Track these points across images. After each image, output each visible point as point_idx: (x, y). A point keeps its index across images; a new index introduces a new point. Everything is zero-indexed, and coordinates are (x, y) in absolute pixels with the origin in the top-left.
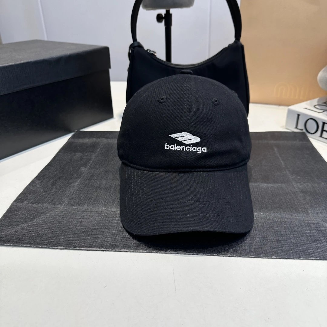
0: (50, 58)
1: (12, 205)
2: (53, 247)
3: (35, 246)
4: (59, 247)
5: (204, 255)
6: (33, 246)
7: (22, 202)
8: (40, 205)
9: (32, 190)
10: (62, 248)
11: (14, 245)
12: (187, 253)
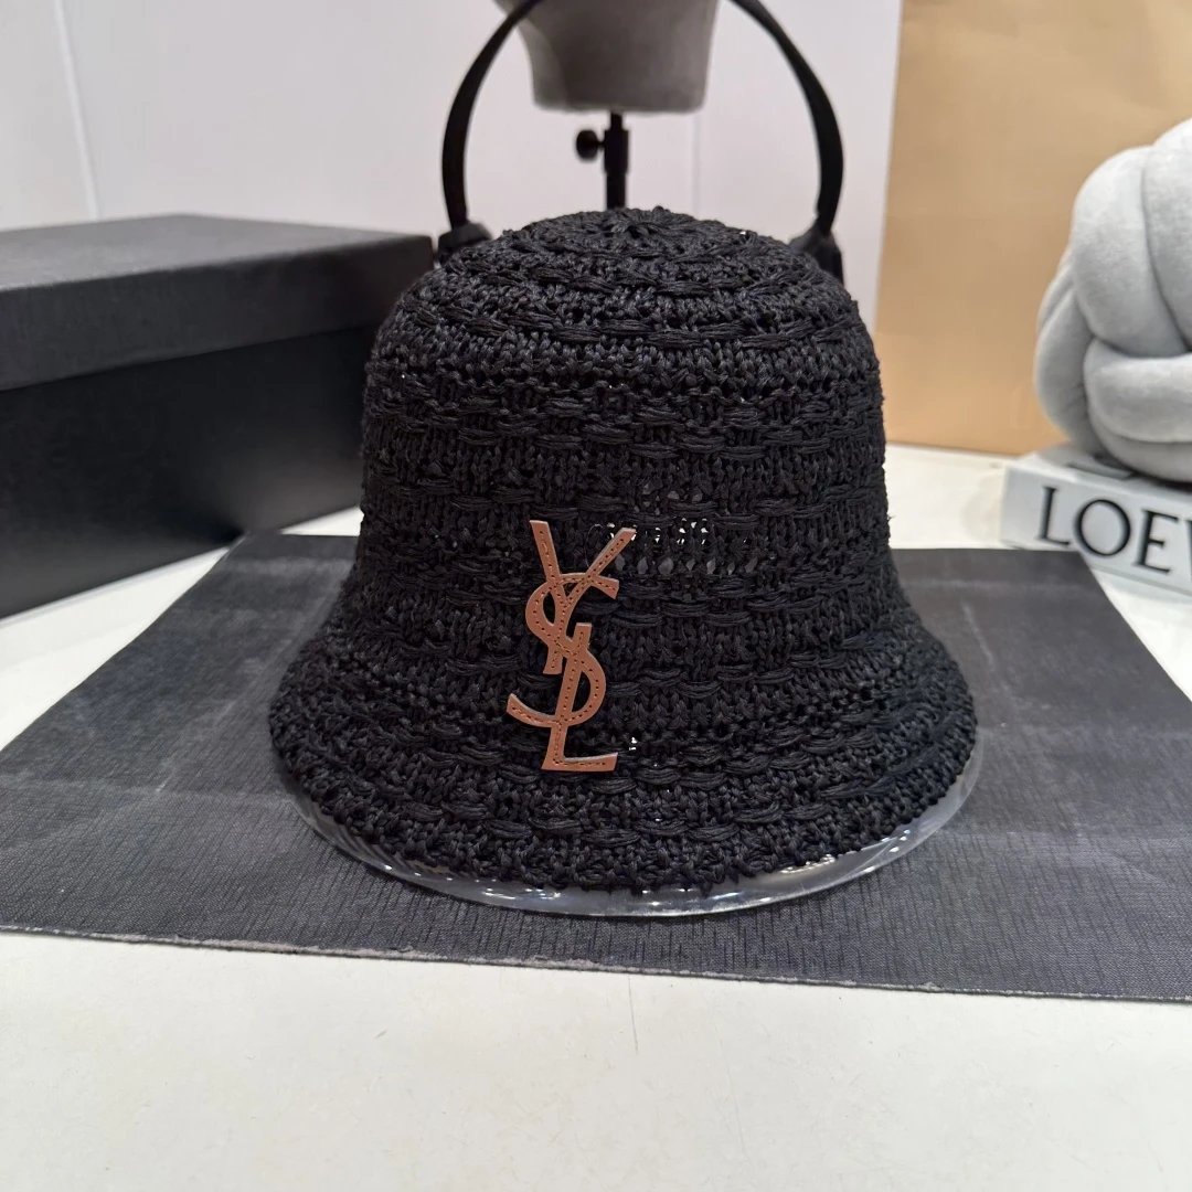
2: (104, 935)
3: (36, 929)
4: (127, 937)
5: (664, 974)
6: (27, 929)
10: (137, 937)
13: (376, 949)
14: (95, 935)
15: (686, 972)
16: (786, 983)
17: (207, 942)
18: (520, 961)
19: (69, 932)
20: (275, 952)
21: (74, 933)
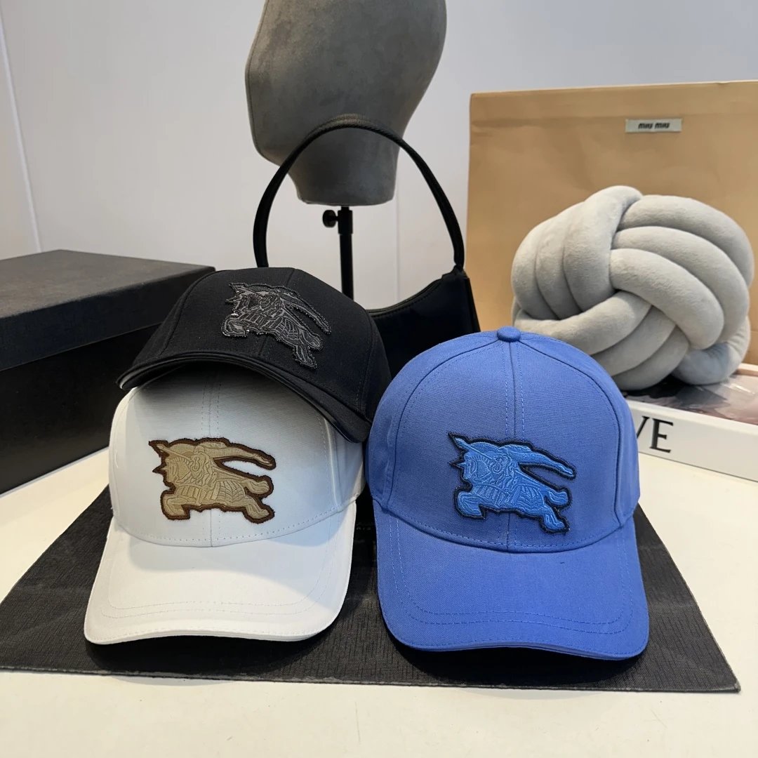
0: (109, 293)
1: (14, 590)
2: (89, 672)
3: (54, 670)
4: (99, 672)
5: (372, 684)
6: (50, 669)
7: (35, 584)
8: (70, 590)
9: (54, 559)
10: (106, 672)
11: (13, 668)
12: (342, 682)
13: (229, 675)
14: (84, 672)
15: (383, 682)
16: (432, 686)
17: (142, 674)
18: (300, 680)
19: (71, 671)
20: (176, 678)
21: (74, 671)
